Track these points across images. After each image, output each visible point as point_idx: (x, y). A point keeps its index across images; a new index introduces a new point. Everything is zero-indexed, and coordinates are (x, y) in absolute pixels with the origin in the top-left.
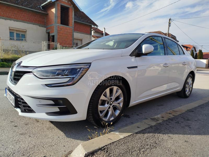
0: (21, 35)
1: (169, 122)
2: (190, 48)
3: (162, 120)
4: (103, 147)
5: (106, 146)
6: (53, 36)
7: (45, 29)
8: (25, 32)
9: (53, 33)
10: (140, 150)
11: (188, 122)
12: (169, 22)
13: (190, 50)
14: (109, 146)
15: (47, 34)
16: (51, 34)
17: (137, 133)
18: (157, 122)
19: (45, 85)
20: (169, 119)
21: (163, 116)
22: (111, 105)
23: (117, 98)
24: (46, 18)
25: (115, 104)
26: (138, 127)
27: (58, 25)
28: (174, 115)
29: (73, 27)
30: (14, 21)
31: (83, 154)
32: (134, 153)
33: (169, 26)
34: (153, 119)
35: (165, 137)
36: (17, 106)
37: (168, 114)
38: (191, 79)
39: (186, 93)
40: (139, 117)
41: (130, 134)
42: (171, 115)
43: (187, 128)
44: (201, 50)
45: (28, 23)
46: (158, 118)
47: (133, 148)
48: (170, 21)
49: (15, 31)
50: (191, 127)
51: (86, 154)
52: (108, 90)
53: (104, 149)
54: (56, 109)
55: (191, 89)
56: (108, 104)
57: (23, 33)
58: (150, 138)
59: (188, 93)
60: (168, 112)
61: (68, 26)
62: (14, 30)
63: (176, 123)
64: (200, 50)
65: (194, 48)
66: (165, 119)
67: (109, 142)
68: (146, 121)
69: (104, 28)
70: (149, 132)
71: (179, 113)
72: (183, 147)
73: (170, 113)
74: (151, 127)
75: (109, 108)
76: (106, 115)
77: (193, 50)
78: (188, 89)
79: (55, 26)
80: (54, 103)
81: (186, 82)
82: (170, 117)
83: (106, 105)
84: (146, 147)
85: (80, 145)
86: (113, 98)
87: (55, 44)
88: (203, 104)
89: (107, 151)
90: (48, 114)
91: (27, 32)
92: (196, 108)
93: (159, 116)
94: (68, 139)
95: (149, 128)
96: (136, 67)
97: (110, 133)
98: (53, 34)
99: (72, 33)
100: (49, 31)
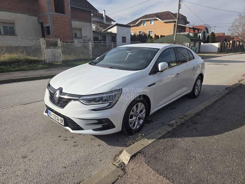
0: (8, 27)
1: (182, 127)
2: (202, 30)
3: (176, 125)
4: (140, 151)
5: (142, 150)
6: (48, 27)
7: (37, 18)
8: (13, 23)
9: (47, 23)
10: (164, 150)
11: (196, 125)
12: (179, 4)
13: (202, 32)
14: (143, 150)
15: (40, 25)
16: (45, 25)
17: (160, 138)
18: (172, 127)
19: (91, 110)
20: (182, 124)
21: (177, 122)
22: (137, 117)
23: (141, 111)
24: (35, 5)
25: (140, 115)
26: (160, 133)
27: (52, 13)
28: (185, 120)
29: (70, 14)
31: (129, 156)
32: (160, 153)
33: (179, 8)
34: (169, 125)
35: (179, 139)
36: (66, 125)
37: (181, 119)
38: (200, 80)
39: (195, 94)
40: (157, 122)
41: (155, 140)
42: (182, 119)
43: (194, 130)
44: (214, 33)
45: (15, 13)
46: (173, 124)
47: (159, 149)
48: (180, 2)
49: (1, 23)
50: (197, 129)
51: (131, 156)
52: (135, 107)
53: (141, 152)
54: (100, 126)
55: (200, 89)
56: (135, 117)
57: (11, 26)
58: (169, 141)
59: (197, 93)
60: (181, 117)
61: (64, 14)
63: (187, 127)
64: (212, 32)
65: (207, 29)
66: (178, 124)
67: (143, 147)
68: (164, 127)
69: (104, 10)
70: (168, 137)
71: (188, 117)
72: (192, 145)
73: (181, 118)
74: (169, 132)
75: (136, 119)
76: (134, 125)
77: (205, 32)
78: (197, 90)
79: (49, 15)
80: (98, 122)
81: (195, 84)
82: (182, 122)
83: (134, 118)
84: (168, 148)
85: (124, 151)
86: (138, 111)
87: (55, 41)
88: (208, 106)
89: (143, 153)
90: (94, 130)
91: (15, 23)
92: (202, 111)
93: (174, 122)
94: (110, 146)
95: (167, 133)
96: (154, 84)
97: (141, 140)
98: (47, 25)
99: (70, 22)
100: (42, 21)
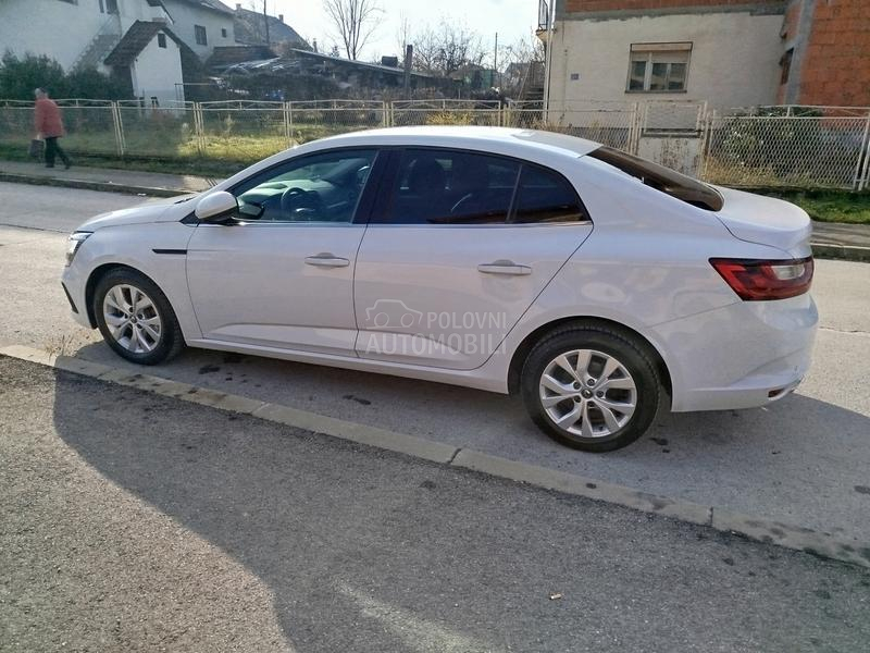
0: (669, 67)
7: (780, 20)
8: (687, 51)
9: (794, 36)
30: (652, 16)
49: (651, 55)
57: (679, 60)
62: (648, 52)
91: (693, 50)
98: (791, 44)
